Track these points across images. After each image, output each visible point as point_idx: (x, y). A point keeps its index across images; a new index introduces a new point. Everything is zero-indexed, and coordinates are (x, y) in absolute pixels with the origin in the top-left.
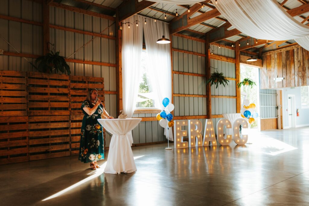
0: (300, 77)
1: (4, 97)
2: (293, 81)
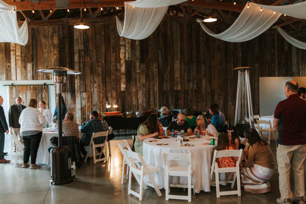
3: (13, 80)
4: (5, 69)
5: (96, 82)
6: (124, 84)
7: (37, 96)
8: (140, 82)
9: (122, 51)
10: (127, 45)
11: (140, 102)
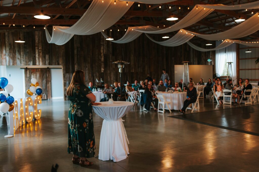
0: (11, 57)
2: (5, 60)
3: (37, 65)
4: (32, 58)
5: (87, 67)
6: (103, 69)
7: (43, 76)
8: (112, 67)
9: (102, 48)
10: (105, 45)
11: (112, 79)
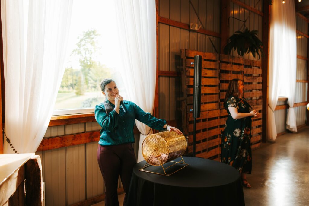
1: (205, 86)
